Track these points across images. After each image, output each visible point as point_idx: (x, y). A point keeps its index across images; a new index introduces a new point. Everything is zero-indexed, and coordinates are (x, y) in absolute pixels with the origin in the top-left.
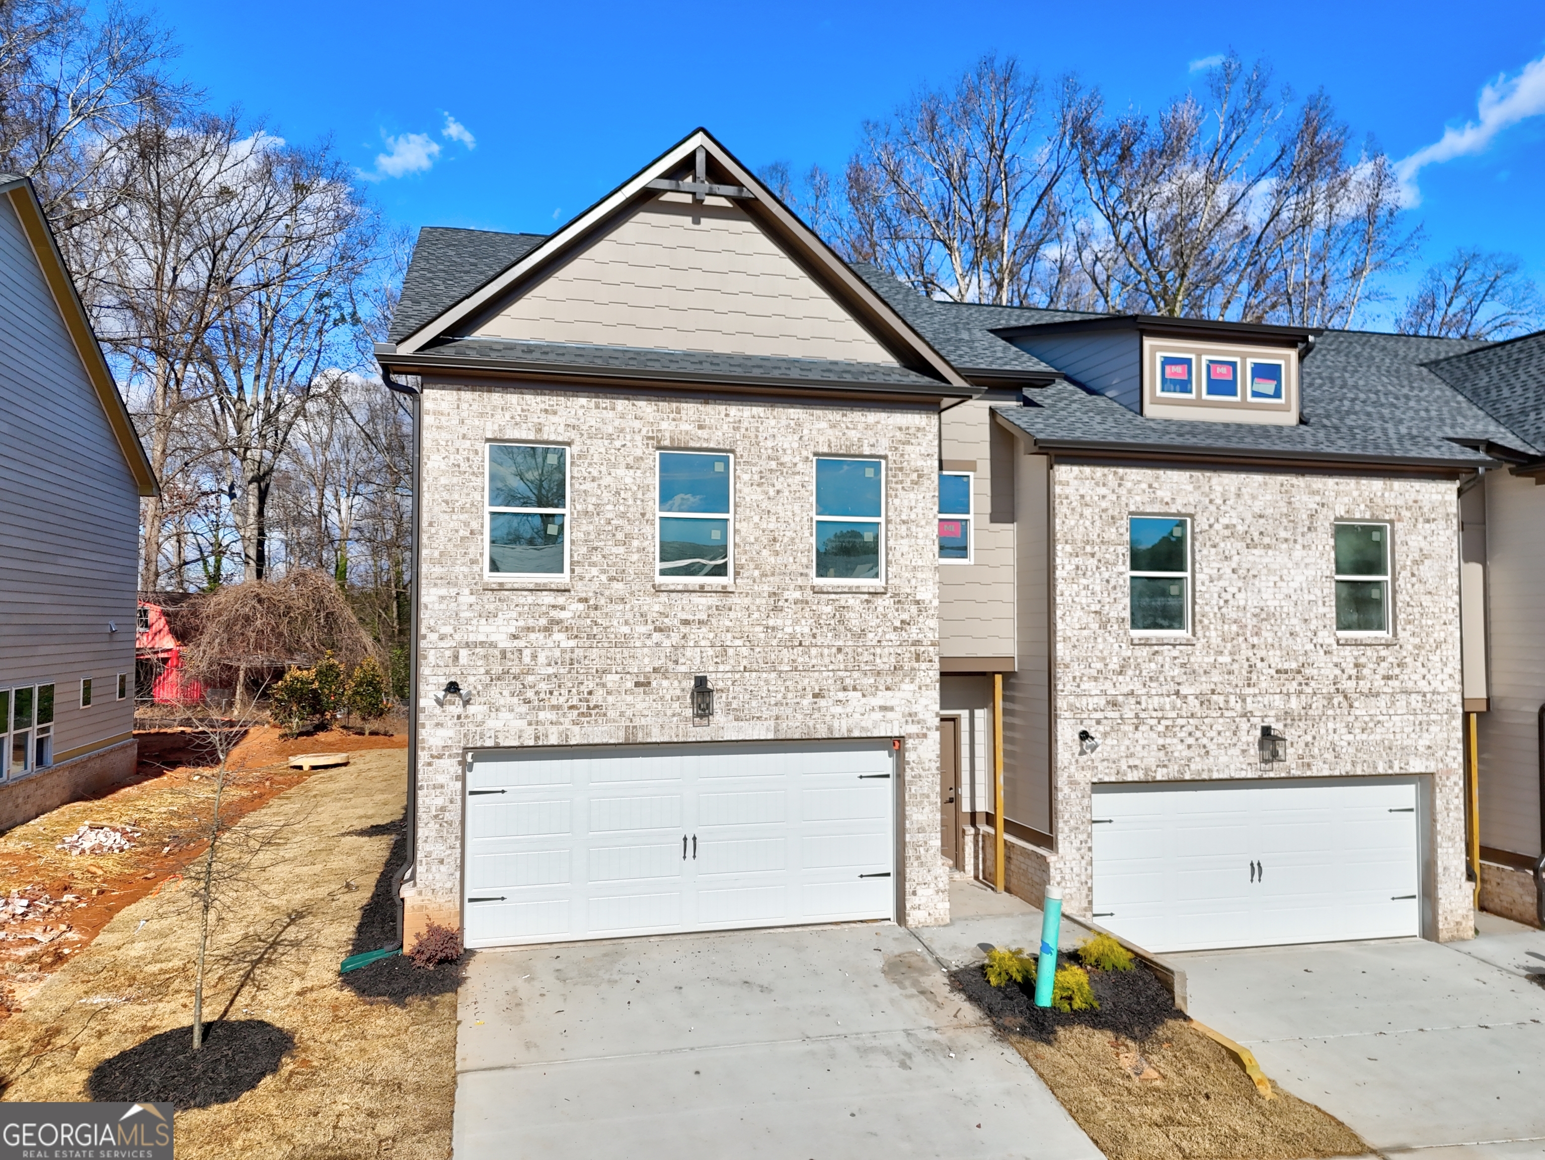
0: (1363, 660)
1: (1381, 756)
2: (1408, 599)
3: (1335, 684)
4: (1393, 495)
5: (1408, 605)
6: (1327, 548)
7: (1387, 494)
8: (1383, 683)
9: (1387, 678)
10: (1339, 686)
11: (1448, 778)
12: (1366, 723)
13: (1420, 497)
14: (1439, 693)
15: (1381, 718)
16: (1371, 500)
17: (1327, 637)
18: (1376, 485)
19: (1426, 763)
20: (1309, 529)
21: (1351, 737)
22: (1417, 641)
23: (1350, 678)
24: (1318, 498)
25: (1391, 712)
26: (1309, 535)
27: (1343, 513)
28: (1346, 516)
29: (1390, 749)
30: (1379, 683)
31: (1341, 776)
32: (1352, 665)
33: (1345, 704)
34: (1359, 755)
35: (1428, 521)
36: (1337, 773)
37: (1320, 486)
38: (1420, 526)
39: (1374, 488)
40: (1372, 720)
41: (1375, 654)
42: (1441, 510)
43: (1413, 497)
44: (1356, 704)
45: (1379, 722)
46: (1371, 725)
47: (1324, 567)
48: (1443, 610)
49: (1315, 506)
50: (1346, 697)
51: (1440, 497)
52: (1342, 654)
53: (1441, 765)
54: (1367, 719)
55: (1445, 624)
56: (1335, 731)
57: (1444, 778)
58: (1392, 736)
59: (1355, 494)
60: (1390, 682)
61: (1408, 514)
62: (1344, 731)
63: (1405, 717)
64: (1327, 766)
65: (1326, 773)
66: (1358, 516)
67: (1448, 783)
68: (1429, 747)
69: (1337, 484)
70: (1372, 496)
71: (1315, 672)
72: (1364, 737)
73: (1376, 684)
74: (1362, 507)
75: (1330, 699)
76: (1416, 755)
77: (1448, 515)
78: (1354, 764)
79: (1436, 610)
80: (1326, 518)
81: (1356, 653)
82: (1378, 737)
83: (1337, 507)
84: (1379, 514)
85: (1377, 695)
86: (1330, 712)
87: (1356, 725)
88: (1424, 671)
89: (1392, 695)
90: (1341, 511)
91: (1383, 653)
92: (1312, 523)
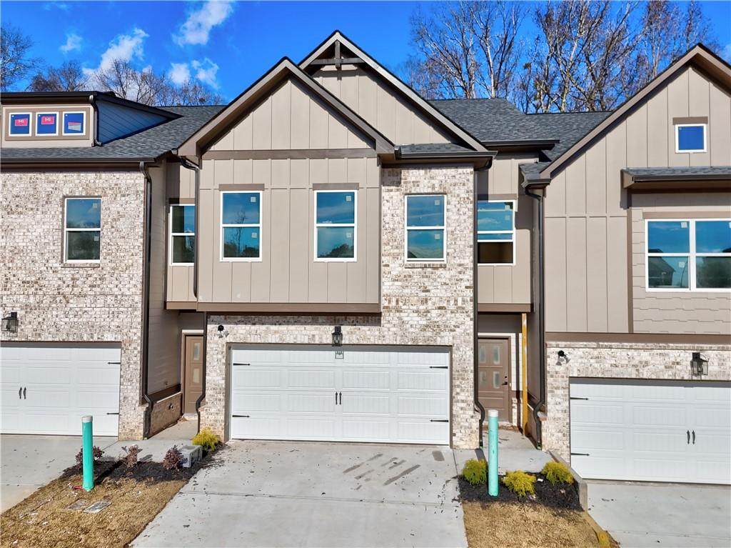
0: (77, 276)
1: (86, 331)
2: (109, 241)
3: (58, 289)
4: (101, 181)
5: (109, 244)
6: (57, 213)
7: (97, 181)
8: (89, 289)
9: (92, 286)
10: (60, 291)
11: (130, 345)
12: (77, 312)
13: (119, 182)
14: (126, 296)
15: (86, 309)
16: (87, 185)
17: (54, 263)
18: (91, 176)
19: (114, 336)
20: (47, 202)
21: (67, 320)
22: (114, 265)
23: (68, 286)
24: (53, 185)
25: (93, 306)
26: (47, 205)
27: (68, 193)
28: (70, 194)
29: (93, 327)
30: (86, 289)
31: (60, 342)
32: (69, 279)
33: (64, 301)
34: (72, 330)
35: (124, 196)
36: (57, 339)
37: (54, 178)
38: (118, 199)
39: (89, 178)
40: (81, 310)
41: (85, 273)
42: (133, 189)
43: (114, 182)
44: (71, 301)
45: (86, 311)
46: (80, 313)
47: (55, 224)
48: (132, 247)
49: (51, 189)
50: (64, 297)
51: (132, 181)
52: (64, 272)
53: (125, 337)
54: (78, 309)
55: (132, 255)
56: (57, 316)
57: (127, 344)
58: (94, 320)
59: (77, 181)
60: (94, 289)
61: (111, 192)
62: (62, 316)
63: (103, 309)
64: (50, 336)
65: (50, 339)
66: (77, 194)
67: (130, 348)
68: (118, 327)
69: (65, 176)
70: (87, 182)
71: (47, 282)
72: (76, 320)
73: (85, 289)
74: (80, 189)
75: (55, 298)
76: (109, 331)
77: (138, 192)
78: (68, 334)
79: (127, 247)
80: (58, 196)
81: (73, 272)
82: (85, 320)
83: (64, 190)
84: (91, 193)
85: (85, 296)
86: (54, 305)
87: (70, 313)
88: (117, 282)
89: (95, 296)
90: (66, 191)
91: (90, 272)
92: (48, 199)
